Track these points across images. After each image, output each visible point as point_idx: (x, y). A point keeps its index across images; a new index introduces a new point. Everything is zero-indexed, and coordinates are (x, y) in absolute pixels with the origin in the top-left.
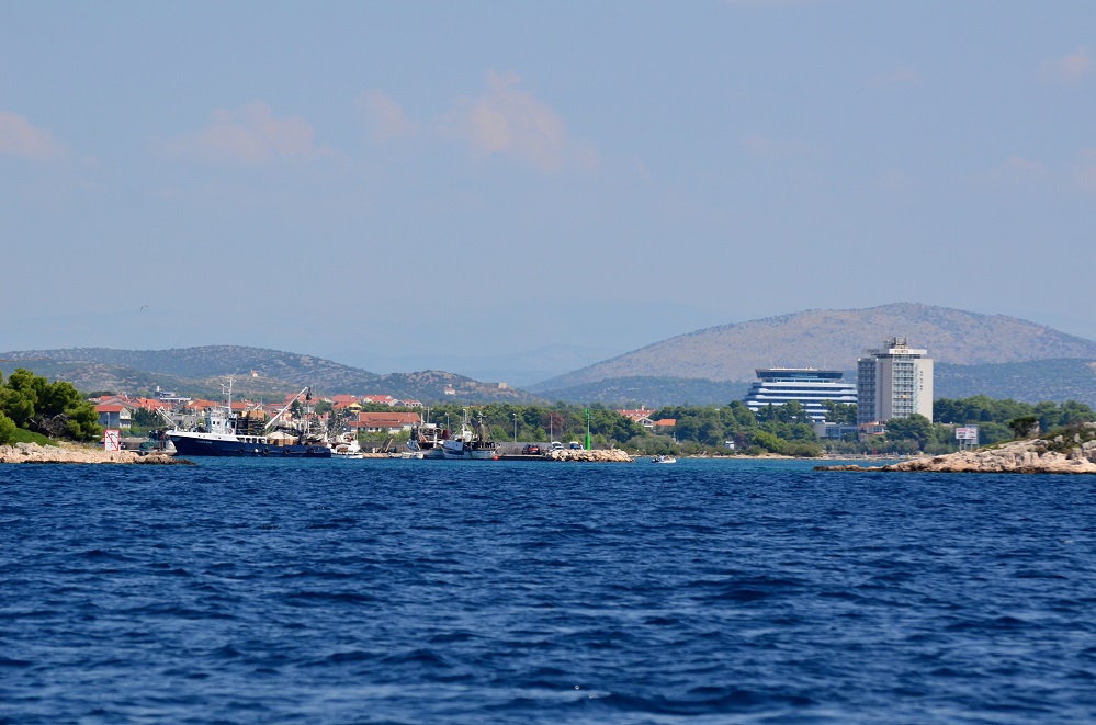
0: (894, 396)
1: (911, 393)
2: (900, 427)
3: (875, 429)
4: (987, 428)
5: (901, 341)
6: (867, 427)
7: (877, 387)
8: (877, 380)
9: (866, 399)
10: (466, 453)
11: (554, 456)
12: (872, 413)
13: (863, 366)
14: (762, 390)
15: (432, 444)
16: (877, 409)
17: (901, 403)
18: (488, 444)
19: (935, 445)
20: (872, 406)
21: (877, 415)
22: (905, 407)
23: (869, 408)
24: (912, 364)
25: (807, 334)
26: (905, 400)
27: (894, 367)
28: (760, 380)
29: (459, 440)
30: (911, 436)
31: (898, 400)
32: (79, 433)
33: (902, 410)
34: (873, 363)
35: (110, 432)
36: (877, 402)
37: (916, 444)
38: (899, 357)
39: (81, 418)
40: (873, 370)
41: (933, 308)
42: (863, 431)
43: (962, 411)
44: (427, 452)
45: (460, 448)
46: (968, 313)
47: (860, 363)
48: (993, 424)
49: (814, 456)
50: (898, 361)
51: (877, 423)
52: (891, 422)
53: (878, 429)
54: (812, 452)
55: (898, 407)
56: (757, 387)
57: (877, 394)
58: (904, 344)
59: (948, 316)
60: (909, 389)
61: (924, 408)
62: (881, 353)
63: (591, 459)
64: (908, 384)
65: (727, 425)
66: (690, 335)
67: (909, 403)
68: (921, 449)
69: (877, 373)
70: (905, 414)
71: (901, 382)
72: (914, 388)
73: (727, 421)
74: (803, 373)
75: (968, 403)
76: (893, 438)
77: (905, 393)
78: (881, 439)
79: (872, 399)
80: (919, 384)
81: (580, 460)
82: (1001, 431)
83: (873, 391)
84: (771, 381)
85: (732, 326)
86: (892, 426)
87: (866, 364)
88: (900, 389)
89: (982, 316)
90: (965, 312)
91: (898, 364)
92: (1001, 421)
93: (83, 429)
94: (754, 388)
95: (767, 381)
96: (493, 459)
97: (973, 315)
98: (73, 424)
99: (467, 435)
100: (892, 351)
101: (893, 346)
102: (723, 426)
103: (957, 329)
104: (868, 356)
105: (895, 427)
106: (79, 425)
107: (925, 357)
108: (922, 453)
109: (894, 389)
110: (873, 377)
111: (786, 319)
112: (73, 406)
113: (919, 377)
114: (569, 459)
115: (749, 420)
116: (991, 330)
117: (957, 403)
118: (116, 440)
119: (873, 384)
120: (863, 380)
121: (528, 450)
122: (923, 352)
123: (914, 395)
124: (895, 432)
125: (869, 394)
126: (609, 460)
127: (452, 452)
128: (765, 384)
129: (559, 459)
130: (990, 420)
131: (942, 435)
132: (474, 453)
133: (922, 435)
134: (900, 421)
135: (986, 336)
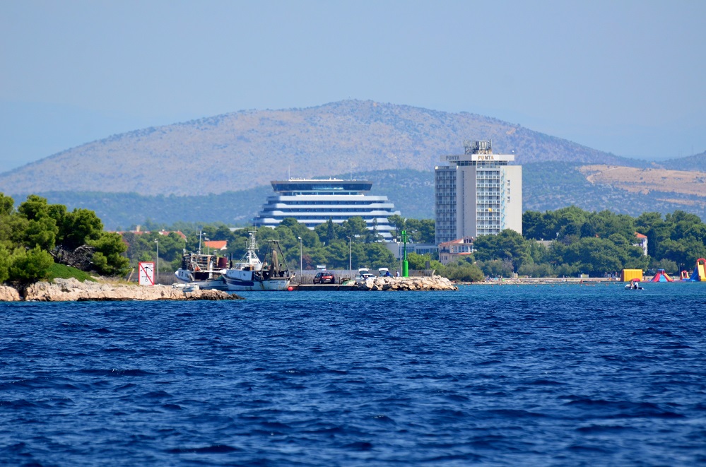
0: (478, 209)
1: (498, 206)
2: (490, 245)
3: (460, 247)
4: (591, 244)
5: (484, 145)
6: (450, 245)
7: (458, 199)
8: (458, 191)
9: (445, 214)
10: (257, 284)
11: (368, 285)
12: (453, 229)
13: (441, 175)
14: (279, 206)
15: (207, 274)
16: (458, 224)
17: (486, 217)
18: (281, 274)
19: (531, 266)
20: (453, 222)
21: (458, 232)
22: (490, 222)
23: (448, 224)
24: (498, 172)
25: (241, 138)
26: (491, 214)
27: (478, 176)
28: (276, 194)
29: (247, 269)
30: (503, 256)
31: (482, 214)
32: (106, 267)
33: (487, 226)
34: (453, 172)
35: (144, 265)
36: (458, 216)
37: (509, 265)
38: (483, 163)
39: (107, 250)
40: (453, 180)
41: (388, 106)
42: (445, 250)
43: (552, 226)
44: (203, 283)
45: (248, 277)
46: (427, 111)
47: (438, 172)
48: (597, 240)
49: (477, 280)
50: (481, 169)
51: (462, 242)
52: (480, 239)
53: (463, 248)
54: (473, 276)
55: (482, 222)
56: (273, 201)
57: (458, 208)
58: (489, 149)
59: (404, 115)
60: (494, 201)
61: (512, 221)
62: (461, 160)
63: (412, 287)
64: (494, 197)
65: (288, 247)
66: (103, 141)
67: (495, 217)
68: (515, 271)
69: (458, 183)
70: (490, 230)
71: (486, 193)
72: (501, 200)
73: (286, 242)
74: (327, 185)
75: (560, 216)
76: (483, 258)
77: (490, 206)
78: (469, 260)
79: (453, 213)
80: (506, 195)
81: (399, 289)
82: (606, 247)
83: (453, 205)
84: (290, 194)
85: (152, 130)
86: (480, 244)
87: (444, 172)
88: (485, 201)
89: (443, 114)
90: (424, 110)
91: (482, 172)
92: (607, 236)
93: (110, 262)
94: (270, 203)
95: (285, 194)
96: (288, 290)
97: (433, 113)
98: (99, 257)
99: (255, 263)
100: (475, 158)
101: (475, 151)
102: (283, 248)
103: (415, 130)
104: (447, 163)
105: (484, 245)
106: (105, 259)
107: (513, 164)
108: (516, 275)
109: (478, 201)
110: (453, 188)
111: (216, 121)
112: (94, 237)
113: (506, 187)
114: (386, 288)
115: (313, 240)
116: (455, 130)
117: (547, 217)
118: (151, 274)
119: (453, 196)
120: (441, 191)
121: (321, 278)
122: (511, 158)
123: (501, 208)
124: (484, 252)
125: (449, 208)
126: (432, 289)
127: (237, 282)
128: (283, 198)
129: (375, 289)
130: (593, 235)
131: (537, 254)
132: (266, 283)
133: (515, 254)
134: (490, 238)
135: (448, 137)
